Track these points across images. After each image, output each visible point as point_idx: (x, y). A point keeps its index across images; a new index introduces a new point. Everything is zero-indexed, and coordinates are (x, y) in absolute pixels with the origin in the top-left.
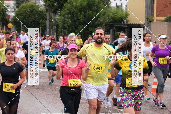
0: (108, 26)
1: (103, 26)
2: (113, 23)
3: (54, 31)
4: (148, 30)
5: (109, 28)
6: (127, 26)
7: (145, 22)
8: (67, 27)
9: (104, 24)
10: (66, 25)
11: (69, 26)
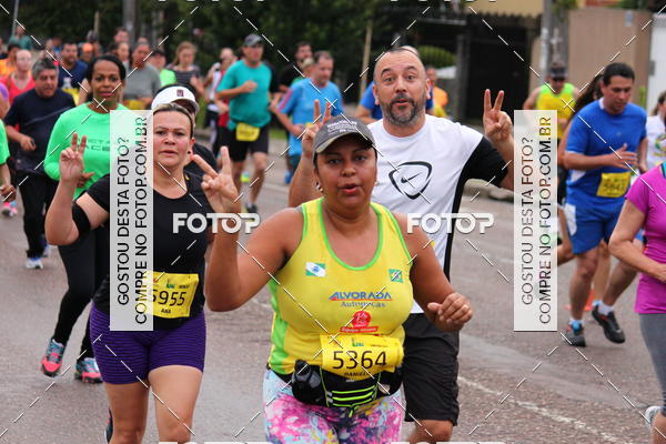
0: (385, 18)
1: (365, 20)
2: (404, 9)
3: (155, 33)
4: (554, 41)
5: (389, 27)
6: (463, 23)
7: (546, 8)
8: (214, 19)
9: (368, 12)
10: (207, 11)
11: (220, 14)
